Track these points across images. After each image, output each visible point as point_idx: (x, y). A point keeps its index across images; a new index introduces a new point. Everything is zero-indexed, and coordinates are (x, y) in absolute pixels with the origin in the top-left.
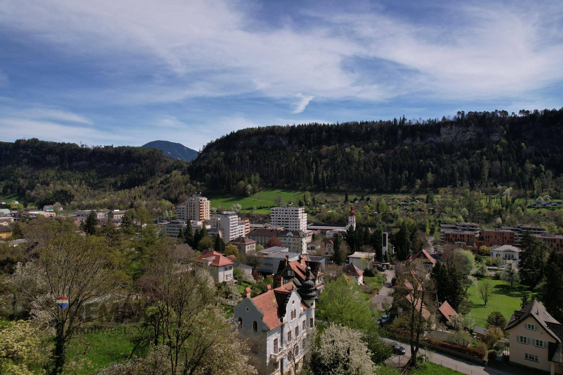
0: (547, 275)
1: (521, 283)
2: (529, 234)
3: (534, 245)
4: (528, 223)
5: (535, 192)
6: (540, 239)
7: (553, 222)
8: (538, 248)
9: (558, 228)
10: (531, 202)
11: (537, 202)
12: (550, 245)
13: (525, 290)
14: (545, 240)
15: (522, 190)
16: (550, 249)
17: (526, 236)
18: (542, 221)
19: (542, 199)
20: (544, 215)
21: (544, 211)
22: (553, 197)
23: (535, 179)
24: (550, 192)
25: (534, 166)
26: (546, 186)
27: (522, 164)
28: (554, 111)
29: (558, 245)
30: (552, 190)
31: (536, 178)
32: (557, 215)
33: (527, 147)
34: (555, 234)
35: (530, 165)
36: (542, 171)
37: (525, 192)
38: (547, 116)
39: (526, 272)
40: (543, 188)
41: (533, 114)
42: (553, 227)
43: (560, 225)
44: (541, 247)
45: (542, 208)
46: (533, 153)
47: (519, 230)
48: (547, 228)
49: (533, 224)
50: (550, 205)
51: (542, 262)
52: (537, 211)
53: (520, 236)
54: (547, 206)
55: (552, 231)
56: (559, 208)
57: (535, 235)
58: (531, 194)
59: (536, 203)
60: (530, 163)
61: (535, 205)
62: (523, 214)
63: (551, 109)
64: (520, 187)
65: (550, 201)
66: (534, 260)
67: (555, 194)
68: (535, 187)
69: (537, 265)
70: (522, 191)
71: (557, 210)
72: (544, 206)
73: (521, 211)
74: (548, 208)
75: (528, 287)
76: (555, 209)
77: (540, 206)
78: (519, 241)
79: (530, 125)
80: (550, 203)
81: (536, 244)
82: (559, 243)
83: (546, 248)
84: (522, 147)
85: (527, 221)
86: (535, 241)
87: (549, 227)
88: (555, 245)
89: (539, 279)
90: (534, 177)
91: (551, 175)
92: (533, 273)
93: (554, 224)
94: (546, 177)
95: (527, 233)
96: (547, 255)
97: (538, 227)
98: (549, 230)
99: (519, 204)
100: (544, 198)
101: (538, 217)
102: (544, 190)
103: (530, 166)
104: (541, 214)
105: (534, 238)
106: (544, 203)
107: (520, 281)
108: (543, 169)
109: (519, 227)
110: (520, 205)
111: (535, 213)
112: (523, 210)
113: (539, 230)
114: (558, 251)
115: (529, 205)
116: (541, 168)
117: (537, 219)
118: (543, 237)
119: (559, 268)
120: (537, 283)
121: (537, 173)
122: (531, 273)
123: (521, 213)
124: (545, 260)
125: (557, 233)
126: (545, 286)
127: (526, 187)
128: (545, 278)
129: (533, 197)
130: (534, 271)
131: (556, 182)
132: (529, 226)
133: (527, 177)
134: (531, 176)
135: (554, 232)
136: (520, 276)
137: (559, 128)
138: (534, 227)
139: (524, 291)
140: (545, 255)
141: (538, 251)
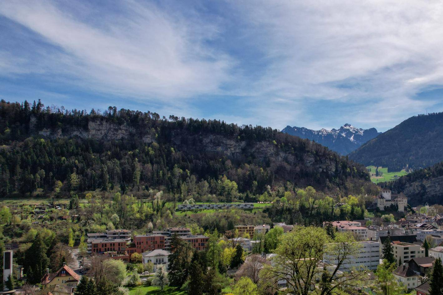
0: (191, 273)
1: (171, 285)
2: (177, 236)
3: (181, 246)
4: (176, 225)
5: (182, 196)
6: (185, 240)
7: (196, 224)
8: (184, 249)
9: (199, 229)
10: (179, 205)
11: (184, 206)
12: (193, 245)
13: (174, 291)
14: (189, 241)
15: (171, 193)
16: (194, 249)
17: (174, 239)
18: (188, 223)
19: (187, 202)
20: (189, 217)
21: (189, 213)
22: (197, 200)
23: (182, 184)
24: (194, 195)
25: (181, 171)
26: (190, 190)
27: (171, 169)
28: (197, 121)
29: (199, 244)
30: (195, 193)
31: (183, 182)
32: (199, 217)
33: (175, 152)
34: (198, 235)
35: (178, 169)
36: (187, 176)
37: (174, 196)
38: (192, 125)
39: (174, 274)
40: (188, 192)
41: (181, 121)
42: (196, 228)
43: (201, 226)
44: (186, 248)
45: (187, 211)
46: (181, 158)
47: (168, 234)
48: (191, 230)
49: (180, 226)
50: (194, 208)
51: (187, 262)
52: (184, 213)
53: (169, 239)
54: (192, 208)
55: (195, 232)
56: (201, 210)
57: (181, 237)
58: (179, 197)
59: (182, 206)
60: (178, 168)
61: (182, 208)
62: (172, 217)
63: (195, 119)
64: (169, 191)
65: (194, 204)
66: (181, 261)
67: (198, 197)
68: (182, 191)
69: (183, 266)
70: (171, 195)
71: (199, 212)
72: (189, 209)
73: (170, 215)
74: (192, 210)
75: (176, 288)
76: (197, 212)
77: (186, 209)
78: (168, 244)
79: (179, 130)
80: (194, 206)
81: (183, 246)
82: (200, 243)
83: (190, 249)
84: (171, 152)
85: (175, 224)
86: (181, 243)
87: (193, 228)
88: (197, 244)
89: (185, 279)
90: (181, 181)
91: (195, 180)
92: (180, 273)
93: (197, 225)
94: (191, 182)
95: (175, 235)
96: (191, 254)
97: (184, 229)
98: (193, 231)
99: (168, 207)
100: (189, 202)
101: (184, 220)
102: (189, 193)
103: (178, 171)
104: (187, 217)
105: (181, 240)
106: (189, 205)
107: (169, 283)
108: (189, 174)
109: (168, 231)
110: (169, 209)
111: (182, 216)
112: (172, 213)
113: (185, 231)
114: (199, 249)
115: (177, 208)
116: (187, 174)
117: (183, 221)
118: (188, 238)
119: (200, 265)
120: (183, 283)
121: (184, 178)
122: (178, 274)
123: (170, 217)
124: (190, 260)
125: (199, 233)
126: (190, 284)
127: (175, 191)
128: (189, 276)
129: (180, 200)
130: (181, 271)
131: (199, 187)
132: (177, 229)
133: (176, 181)
134: (179, 180)
135: (196, 232)
136: (169, 279)
137: (201, 137)
138: (181, 229)
139: (172, 292)
140: (189, 255)
141: (184, 252)
